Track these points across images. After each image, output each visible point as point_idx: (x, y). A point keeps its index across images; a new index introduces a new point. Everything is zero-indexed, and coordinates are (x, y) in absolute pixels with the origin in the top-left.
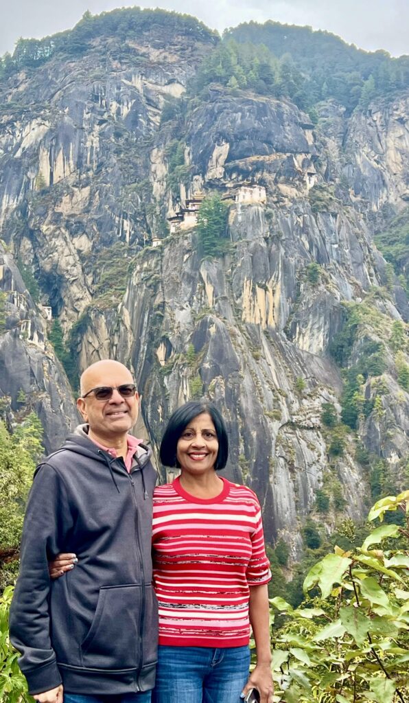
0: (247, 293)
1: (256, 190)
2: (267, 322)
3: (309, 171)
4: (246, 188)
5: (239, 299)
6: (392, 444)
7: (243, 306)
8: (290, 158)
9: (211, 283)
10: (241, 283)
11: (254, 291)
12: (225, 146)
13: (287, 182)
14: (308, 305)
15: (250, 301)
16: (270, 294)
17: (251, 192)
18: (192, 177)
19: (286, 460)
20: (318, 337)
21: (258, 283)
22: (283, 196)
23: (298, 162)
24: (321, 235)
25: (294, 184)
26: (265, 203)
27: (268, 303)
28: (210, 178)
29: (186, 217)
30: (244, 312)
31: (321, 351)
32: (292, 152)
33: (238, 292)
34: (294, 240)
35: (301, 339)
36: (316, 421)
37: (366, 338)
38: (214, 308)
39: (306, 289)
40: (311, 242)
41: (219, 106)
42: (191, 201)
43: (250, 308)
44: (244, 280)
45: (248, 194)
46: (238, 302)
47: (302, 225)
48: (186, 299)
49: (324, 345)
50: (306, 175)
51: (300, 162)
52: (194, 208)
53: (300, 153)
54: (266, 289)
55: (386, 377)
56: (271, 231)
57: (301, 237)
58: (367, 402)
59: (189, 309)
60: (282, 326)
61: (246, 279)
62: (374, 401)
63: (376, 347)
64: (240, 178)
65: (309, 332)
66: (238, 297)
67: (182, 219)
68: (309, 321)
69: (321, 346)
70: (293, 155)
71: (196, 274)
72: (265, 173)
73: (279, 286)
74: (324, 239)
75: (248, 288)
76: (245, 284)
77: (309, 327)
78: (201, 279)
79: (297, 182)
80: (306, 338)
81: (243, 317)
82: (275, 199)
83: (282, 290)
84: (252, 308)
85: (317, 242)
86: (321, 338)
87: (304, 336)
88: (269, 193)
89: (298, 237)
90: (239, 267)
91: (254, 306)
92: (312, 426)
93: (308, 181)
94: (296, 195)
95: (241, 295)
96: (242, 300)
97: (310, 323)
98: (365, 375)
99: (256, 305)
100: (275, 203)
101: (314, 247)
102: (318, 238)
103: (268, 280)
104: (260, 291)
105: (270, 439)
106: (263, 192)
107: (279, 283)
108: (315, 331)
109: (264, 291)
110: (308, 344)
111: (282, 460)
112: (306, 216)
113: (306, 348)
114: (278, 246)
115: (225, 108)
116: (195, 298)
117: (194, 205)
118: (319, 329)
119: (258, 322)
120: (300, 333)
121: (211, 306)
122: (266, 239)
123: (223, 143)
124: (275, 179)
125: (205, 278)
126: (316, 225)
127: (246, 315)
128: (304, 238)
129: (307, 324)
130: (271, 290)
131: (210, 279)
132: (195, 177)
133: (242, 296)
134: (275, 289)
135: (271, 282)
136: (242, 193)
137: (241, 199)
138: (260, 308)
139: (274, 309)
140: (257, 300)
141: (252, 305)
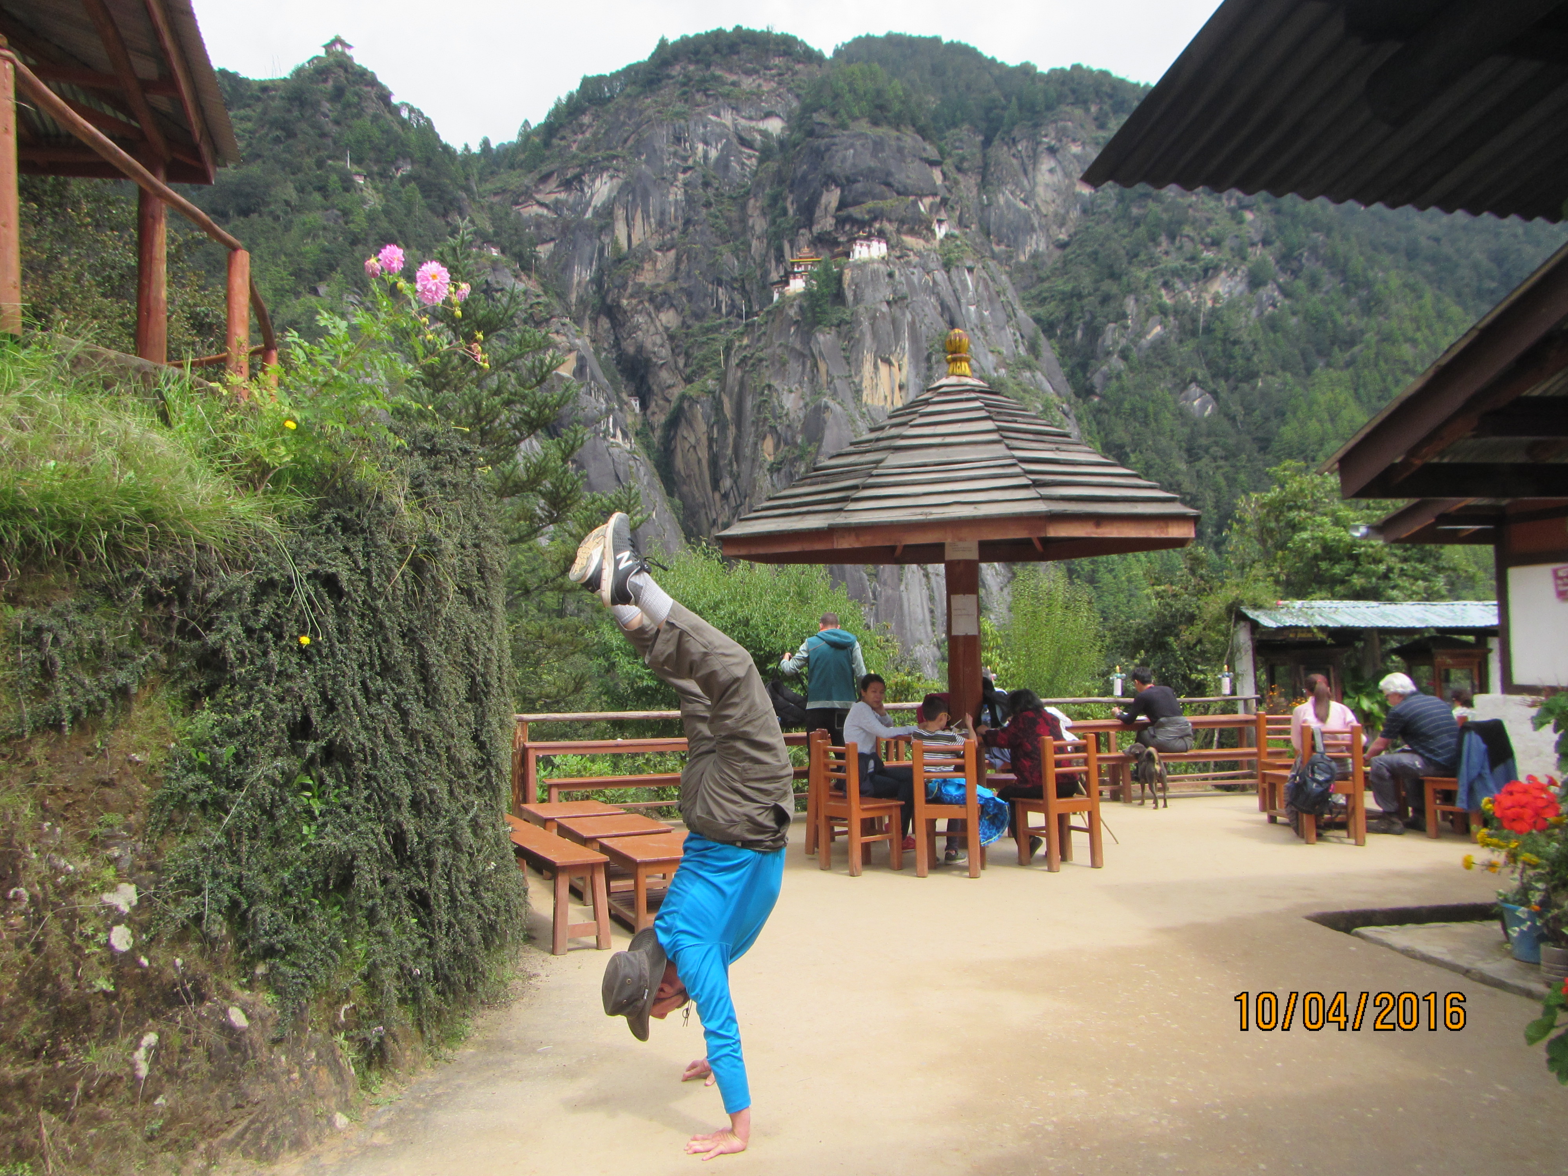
0: (867, 368)
1: (875, 244)
2: (892, 402)
3: (938, 217)
4: (862, 242)
5: (858, 377)
7: (864, 385)
8: (915, 204)
9: (824, 359)
10: (860, 358)
11: (876, 367)
12: (835, 191)
13: (912, 232)
15: (872, 378)
16: (895, 369)
17: (869, 246)
18: (797, 232)
21: (880, 357)
22: (908, 250)
23: (924, 207)
24: (956, 296)
25: (920, 234)
26: (886, 258)
27: (894, 381)
28: (819, 231)
29: (792, 282)
30: (865, 393)
32: (916, 195)
33: (857, 369)
34: (922, 302)
38: (828, 388)
40: (943, 305)
41: (826, 143)
43: (872, 388)
44: (864, 353)
45: (865, 248)
46: (857, 380)
47: (931, 284)
48: (795, 380)
50: (935, 222)
51: (927, 207)
52: (801, 270)
53: (927, 196)
54: (890, 364)
56: (894, 292)
57: (930, 299)
59: (799, 392)
61: (866, 352)
64: (855, 229)
66: (857, 375)
67: (787, 283)
70: (918, 198)
71: (806, 349)
72: (884, 223)
73: (906, 360)
74: (958, 300)
75: (868, 362)
76: (865, 359)
78: (813, 355)
79: (925, 232)
81: (864, 399)
82: (898, 254)
83: (910, 364)
84: (874, 387)
85: (950, 304)
88: (890, 247)
90: (858, 339)
91: (877, 385)
93: (937, 230)
94: (924, 248)
95: (861, 371)
96: (862, 378)
99: (879, 383)
100: (899, 258)
101: (947, 310)
102: (951, 299)
103: (892, 353)
104: (883, 369)
106: (883, 246)
107: (907, 356)
109: (887, 366)
112: (936, 272)
114: (903, 311)
115: (833, 144)
116: (806, 378)
117: (800, 266)
119: (882, 403)
121: (825, 386)
122: (888, 303)
123: (833, 188)
124: (898, 229)
125: (816, 353)
126: (948, 284)
127: (867, 396)
128: (934, 300)
130: (896, 364)
131: (823, 355)
132: (802, 231)
133: (862, 373)
134: (901, 363)
135: (896, 354)
136: (857, 248)
137: (857, 256)
138: (884, 387)
139: (901, 387)
140: (879, 377)
141: (874, 383)
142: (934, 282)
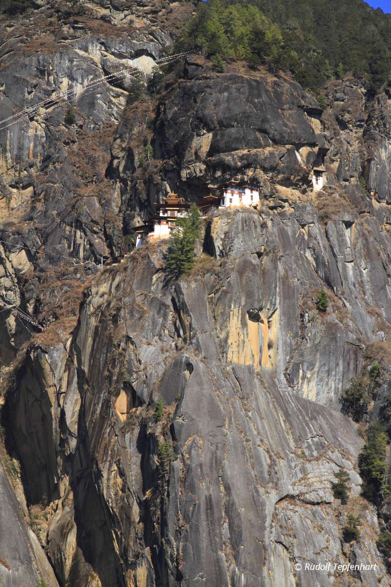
0: (234, 323)
1: (247, 192)
2: (260, 363)
3: (315, 168)
4: (234, 189)
5: (224, 332)
7: (230, 342)
8: (290, 153)
9: (188, 312)
10: (227, 312)
11: (244, 324)
12: (206, 136)
13: (287, 183)
14: (314, 340)
15: (239, 334)
16: (264, 326)
17: (241, 195)
19: (284, 546)
20: (327, 384)
21: (248, 312)
22: (282, 200)
23: (301, 156)
24: (333, 251)
25: (296, 185)
26: (259, 208)
27: (263, 339)
28: (188, 176)
29: (156, 227)
30: (230, 350)
31: (331, 401)
32: (293, 144)
33: (223, 323)
34: (296, 256)
35: (305, 386)
36: (325, 493)
38: (191, 343)
39: (312, 320)
40: (318, 260)
41: (199, 84)
42: (162, 206)
43: (239, 345)
44: (231, 307)
45: (236, 197)
46: (223, 336)
47: (306, 237)
48: (155, 332)
49: (335, 393)
50: (312, 173)
51: (305, 156)
52: (166, 215)
53: (304, 145)
54: (259, 320)
56: (266, 243)
57: (305, 253)
59: (159, 345)
60: (282, 368)
61: (233, 306)
64: (227, 176)
65: (315, 376)
66: (222, 330)
67: (151, 229)
68: (316, 361)
69: (332, 394)
70: (295, 147)
72: (258, 171)
73: (276, 317)
74: (335, 256)
75: (235, 318)
76: (231, 313)
77: (316, 369)
78: (175, 306)
79: (301, 183)
80: (313, 384)
81: (230, 355)
82: (272, 204)
83: (280, 321)
84: (241, 345)
85: (326, 259)
86: (332, 384)
87: (309, 381)
88: (264, 197)
89: (302, 252)
90: (225, 291)
91: (244, 342)
92: (320, 501)
93: (314, 181)
94: (299, 199)
95: (227, 326)
96: (228, 333)
97: (317, 365)
99: (246, 340)
100: (272, 208)
101: (322, 266)
102: (327, 255)
103: (261, 309)
104: (251, 324)
105: (264, 517)
106: (256, 194)
107: (277, 312)
108: (324, 375)
109: (256, 323)
110: (314, 392)
111: (279, 547)
112: (312, 225)
113: (312, 396)
114: (275, 265)
115: (207, 87)
116: (167, 331)
117: (167, 211)
118: (329, 373)
119: (249, 363)
120: (304, 378)
121: (187, 342)
122: (259, 255)
123: (205, 132)
124: (272, 178)
125: (180, 305)
127: (233, 352)
128: (308, 254)
129: (313, 365)
130: (265, 321)
133: (229, 328)
134: (271, 319)
135: (266, 310)
136: (227, 196)
137: (227, 203)
138: (252, 346)
139: (270, 346)
140: (247, 334)
141: (240, 340)
142: (310, 236)
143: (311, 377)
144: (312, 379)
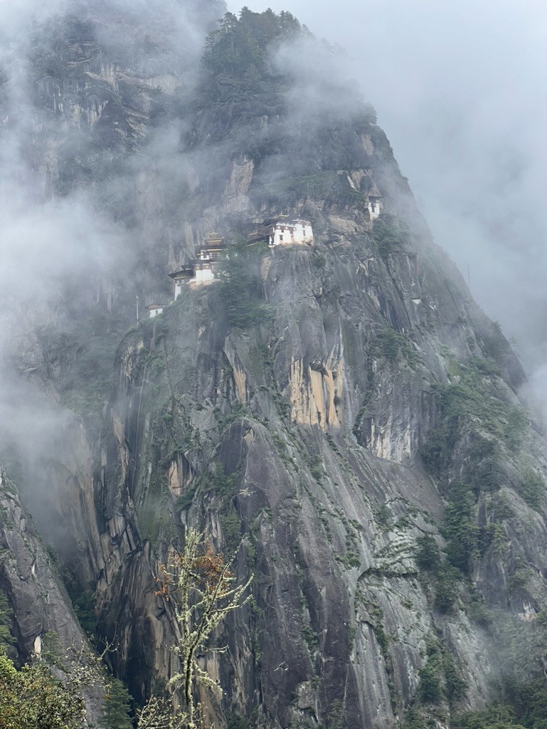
0: (296, 379)
1: (299, 227)
2: (327, 421)
3: (370, 195)
4: (283, 225)
5: (284, 390)
6: (525, 591)
7: (292, 399)
8: (343, 179)
9: (242, 368)
10: (287, 365)
11: (306, 377)
12: (248, 165)
14: (385, 391)
15: (302, 390)
16: (329, 379)
17: (291, 230)
18: (202, 212)
19: (371, 626)
20: (403, 438)
21: (311, 364)
22: (338, 233)
23: (354, 182)
24: (397, 287)
25: (351, 214)
26: (312, 244)
27: (328, 393)
28: (229, 212)
29: (198, 272)
30: (294, 409)
31: (408, 457)
32: (345, 169)
33: (283, 379)
34: (358, 297)
35: (378, 444)
36: (410, 564)
37: (474, 436)
38: (248, 404)
39: (381, 368)
40: (382, 299)
41: (235, 107)
42: (202, 247)
43: (303, 403)
44: (291, 360)
45: (287, 233)
46: (283, 393)
47: (367, 274)
48: (206, 393)
49: (411, 449)
50: (367, 200)
51: (358, 182)
52: (208, 258)
53: (357, 169)
54: (323, 372)
55: (507, 492)
56: (325, 284)
57: (367, 291)
58: (482, 531)
59: (211, 408)
60: (351, 425)
61: (293, 359)
62: (493, 529)
63: (489, 448)
64: (273, 210)
65: (389, 431)
66: (283, 387)
67: (192, 274)
68: (389, 415)
69: (408, 450)
70: (347, 172)
71: (217, 355)
72: (308, 201)
73: (341, 366)
74: (400, 293)
75: (297, 372)
76: (292, 366)
77: (389, 424)
78: (227, 362)
79: (356, 212)
80: (387, 440)
81: (293, 415)
82: (327, 238)
83: (346, 371)
84: (305, 402)
85: (391, 297)
86: (408, 439)
87: (382, 438)
88: (317, 231)
89: (364, 291)
90: (282, 342)
91: (308, 399)
92: (405, 572)
93: (370, 209)
94: (356, 231)
95: (288, 382)
96: (290, 391)
97: (391, 418)
98: (476, 490)
99: (311, 396)
100: (327, 243)
101: (387, 305)
102: (392, 292)
103: (324, 359)
104: (315, 377)
105: (346, 595)
106: (309, 230)
107: (342, 361)
108: (398, 429)
109: (320, 374)
110: (389, 449)
111: (365, 627)
112: (372, 259)
113: (386, 455)
114: (336, 308)
115: (244, 109)
116: (219, 392)
117: (208, 253)
118: (403, 426)
119: (315, 421)
120: (376, 434)
121: (244, 402)
122: (318, 298)
123: (245, 160)
124: (324, 209)
125: (232, 361)
126: (387, 273)
127: (297, 412)
128: (371, 294)
129: (386, 419)
130: (330, 372)
131: (240, 362)
132: (206, 211)
133: (290, 384)
134: (335, 370)
135: (329, 360)
136: (278, 232)
137: (277, 242)
138: (317, 403)
139: (337, 401)
140: (311, 389)
141: (304, 396)
142: (370, 270)
143: (384, 433)
144: (386, 434)
